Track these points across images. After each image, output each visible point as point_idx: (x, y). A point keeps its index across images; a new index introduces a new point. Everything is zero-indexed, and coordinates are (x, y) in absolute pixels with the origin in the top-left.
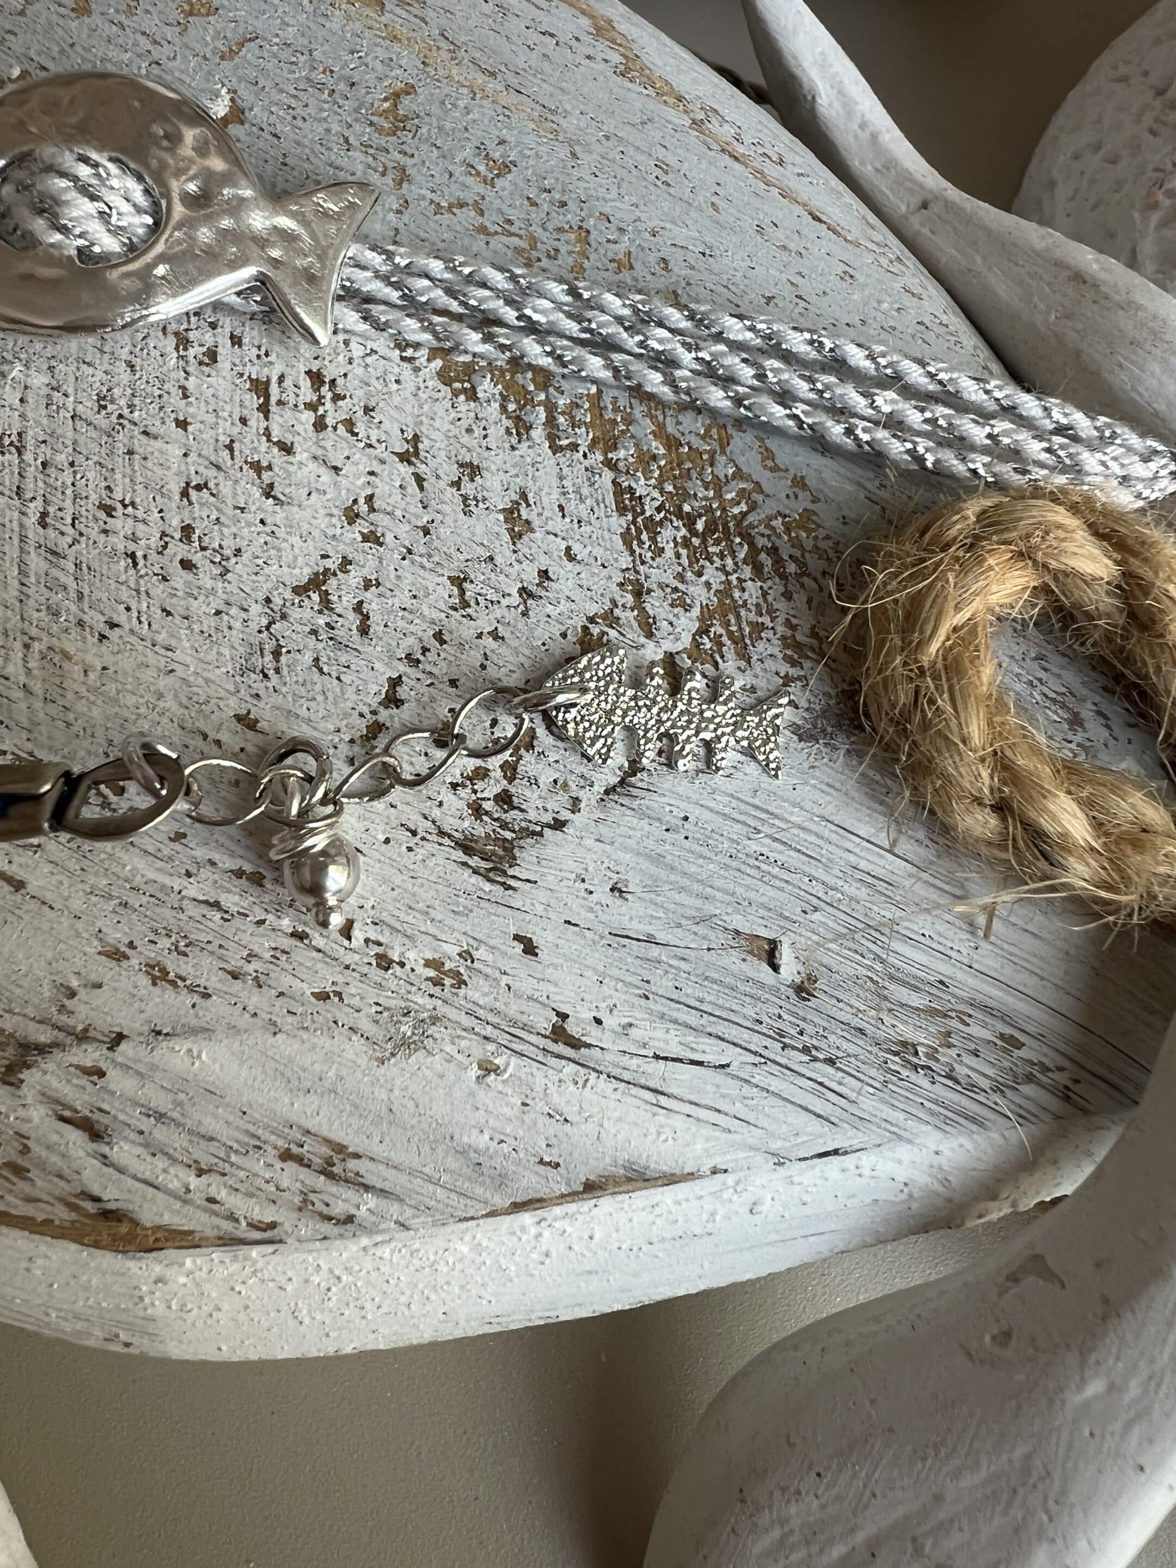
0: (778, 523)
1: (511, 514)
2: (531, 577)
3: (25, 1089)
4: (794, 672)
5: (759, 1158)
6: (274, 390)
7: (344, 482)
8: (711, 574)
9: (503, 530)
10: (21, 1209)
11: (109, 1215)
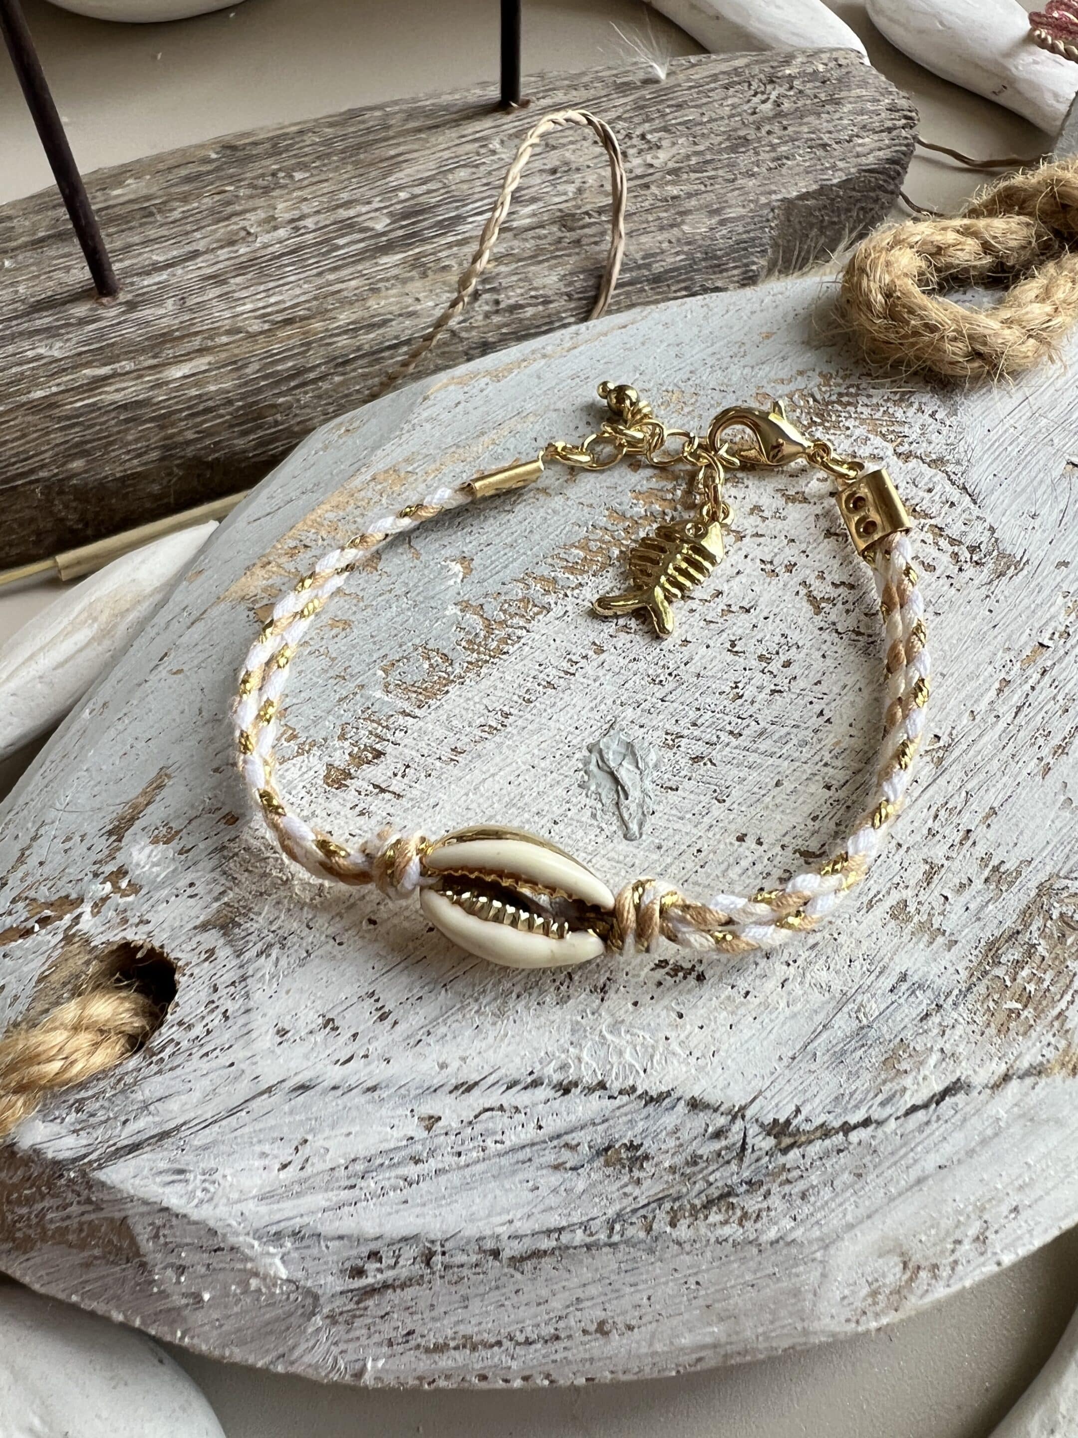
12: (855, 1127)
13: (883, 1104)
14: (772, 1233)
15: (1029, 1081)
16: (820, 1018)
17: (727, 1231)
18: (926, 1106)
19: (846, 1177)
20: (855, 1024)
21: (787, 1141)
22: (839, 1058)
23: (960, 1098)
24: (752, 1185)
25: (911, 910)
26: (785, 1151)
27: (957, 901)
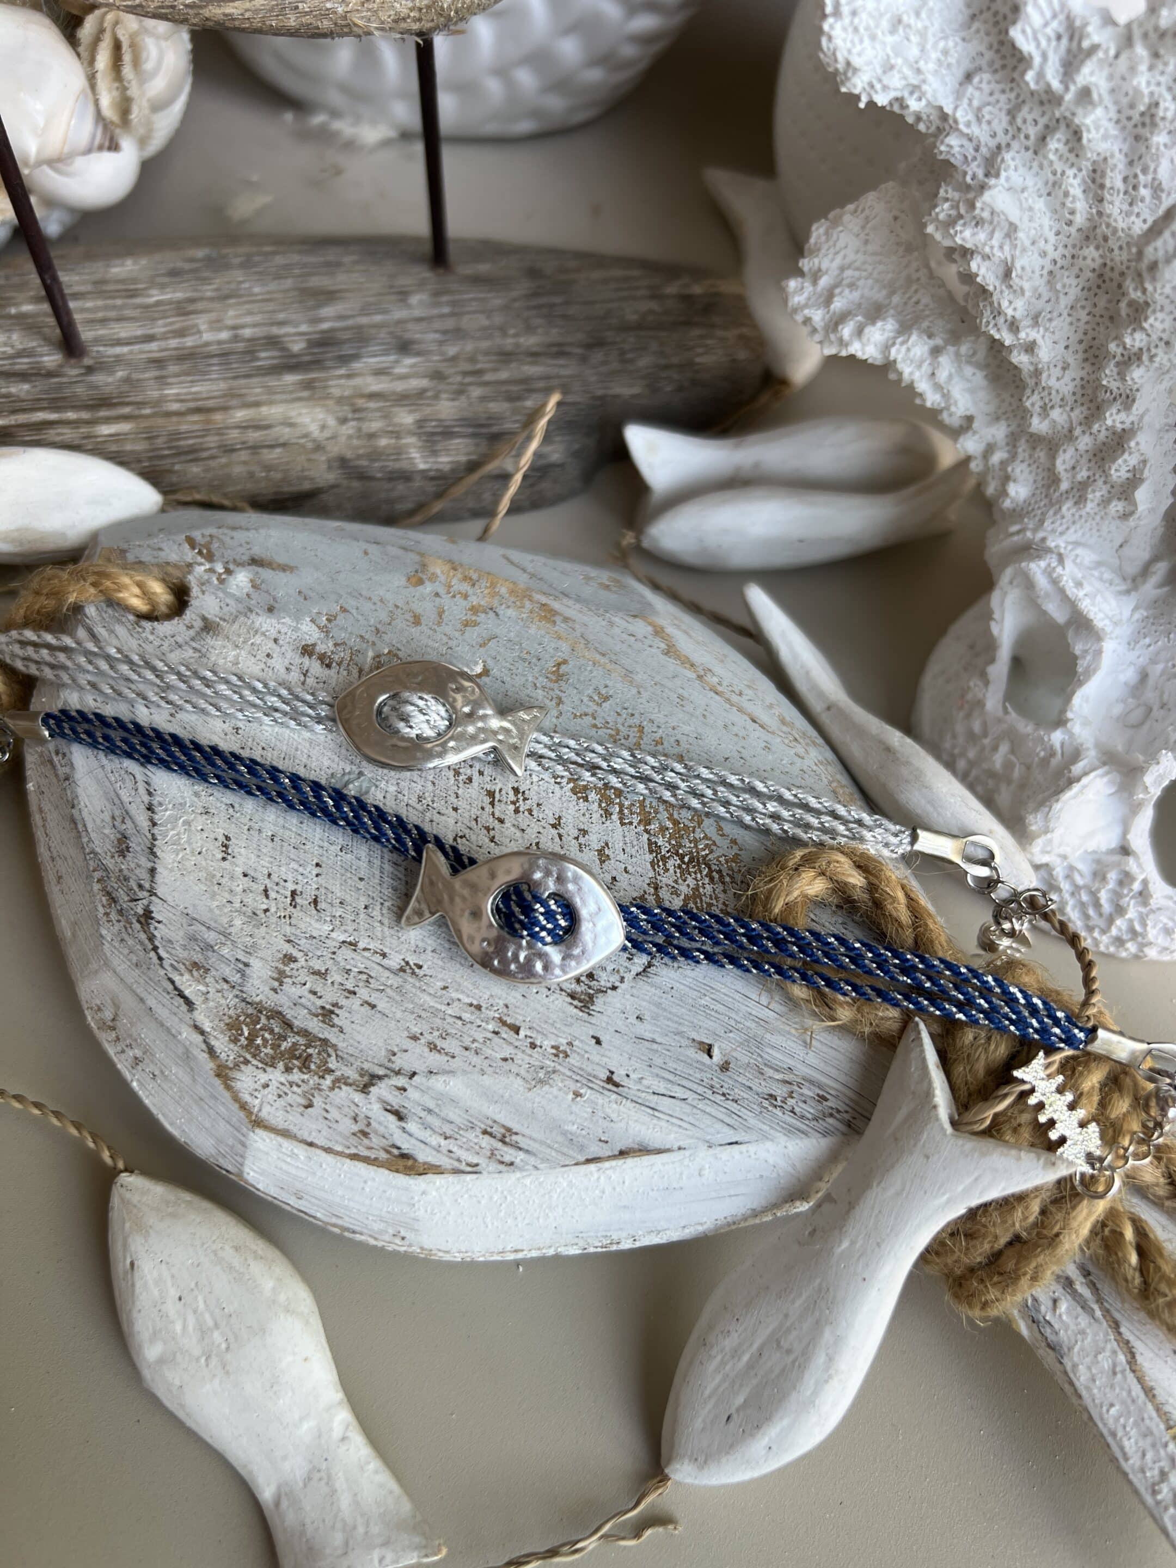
1: (601, 852)
3: (371, 1096)
5: (700, 1143)
6: (497, 795)
7: (526, 837)
9: (597, 859)
10: (365, 1153)
11: (404, 1156)
12: (157, 954)
13: (172, 965)
14: (104, 932)
15: (204, 1047)
16: (213, 925)
17: (101, 910)
18: (176, 989)
19: (134, 959)
20: (213, 943)
21: (142, 920)
22: (193, 938)
23: (184, 1008)
24: (120, 912)
25: (292, 965)
26: (139, 921)
27: (304, 991)
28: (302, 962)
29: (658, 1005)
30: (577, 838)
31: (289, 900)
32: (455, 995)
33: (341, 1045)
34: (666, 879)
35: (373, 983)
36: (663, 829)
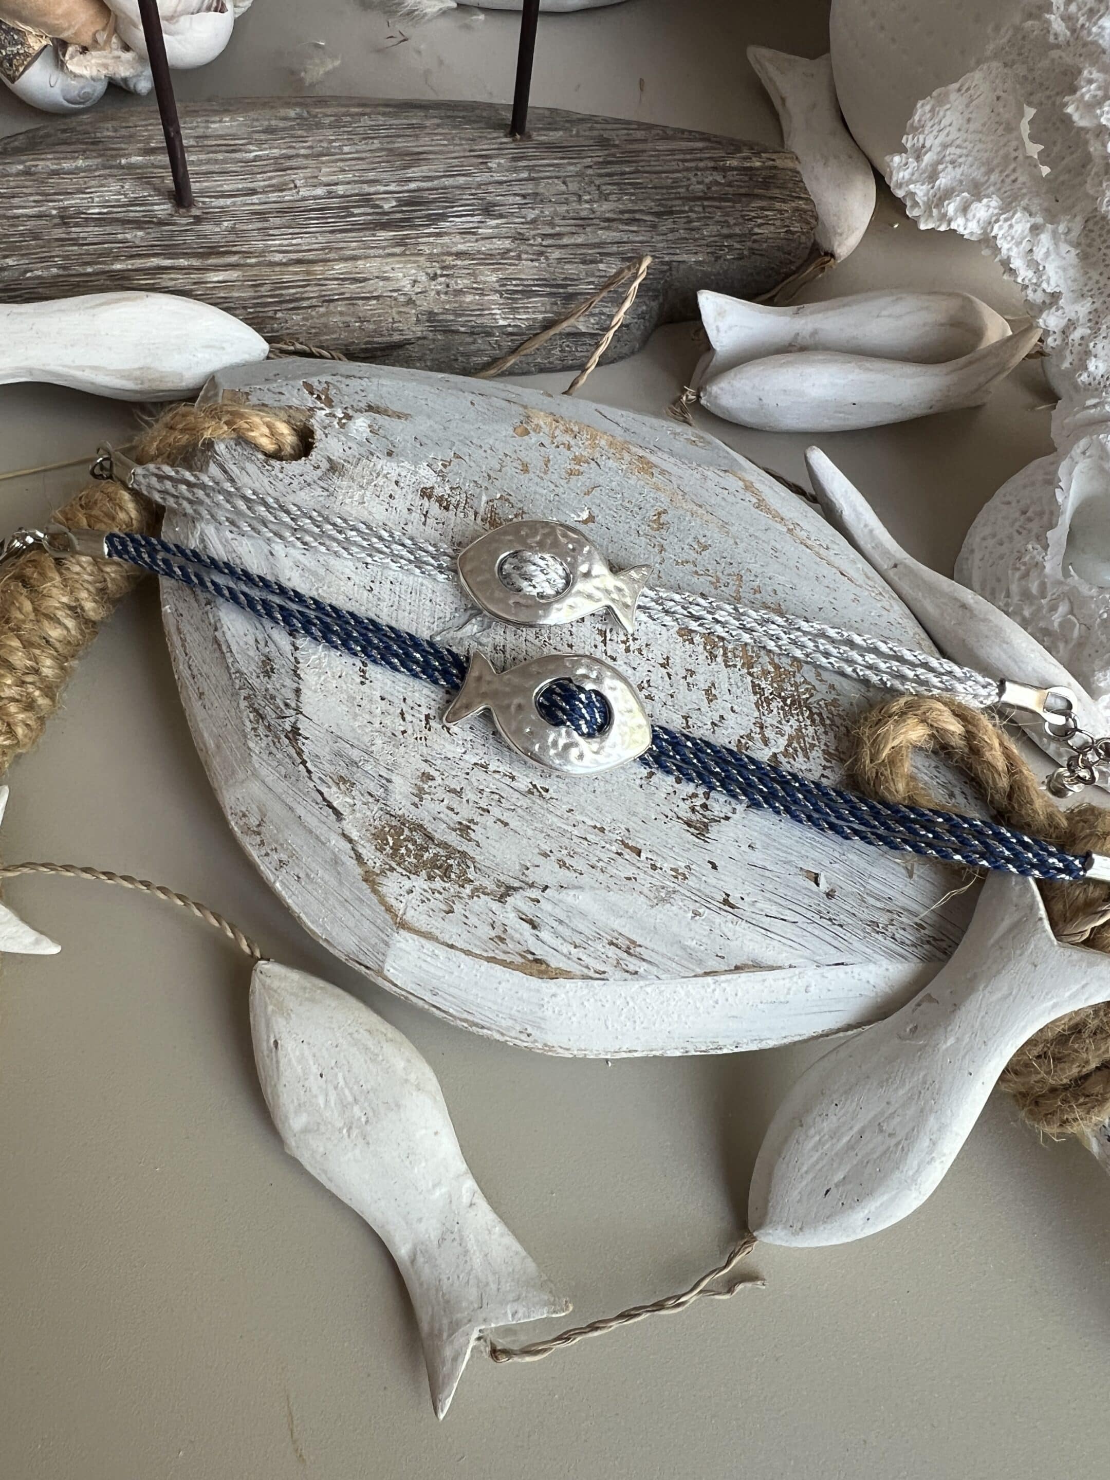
0: (822, 703)
1: (708, 692)
2: (716, 719)
3: (507, 905)
4: (828, 764)
5: (809, 963)
6: (608, 635)
7: (638, 674)
8: (793, 721)
9: (704, 698)
10: (501, 956)
11: (537, 961)
12: (306, 767)
13: (320, 778)
14: (251, 745)
15: (352, 853)
16: (356, 743)
17: (248, 723)
18: (325, 799)
19: (283, 772)
20: (356, 759)
21: (290, 735)
22: (338, 754)
23: (333, 817)
24: (268, 727)
25: (430, 783)
26: (287, 737)
27: (442, 807)
28: (439, 780)
29: (768, 836)
30: (685, 678)
31: (424, 723)
32: (580, 818)
33: (478, 858)
34: (770, 720)
35: (505, 803)
36: (766, 673)
